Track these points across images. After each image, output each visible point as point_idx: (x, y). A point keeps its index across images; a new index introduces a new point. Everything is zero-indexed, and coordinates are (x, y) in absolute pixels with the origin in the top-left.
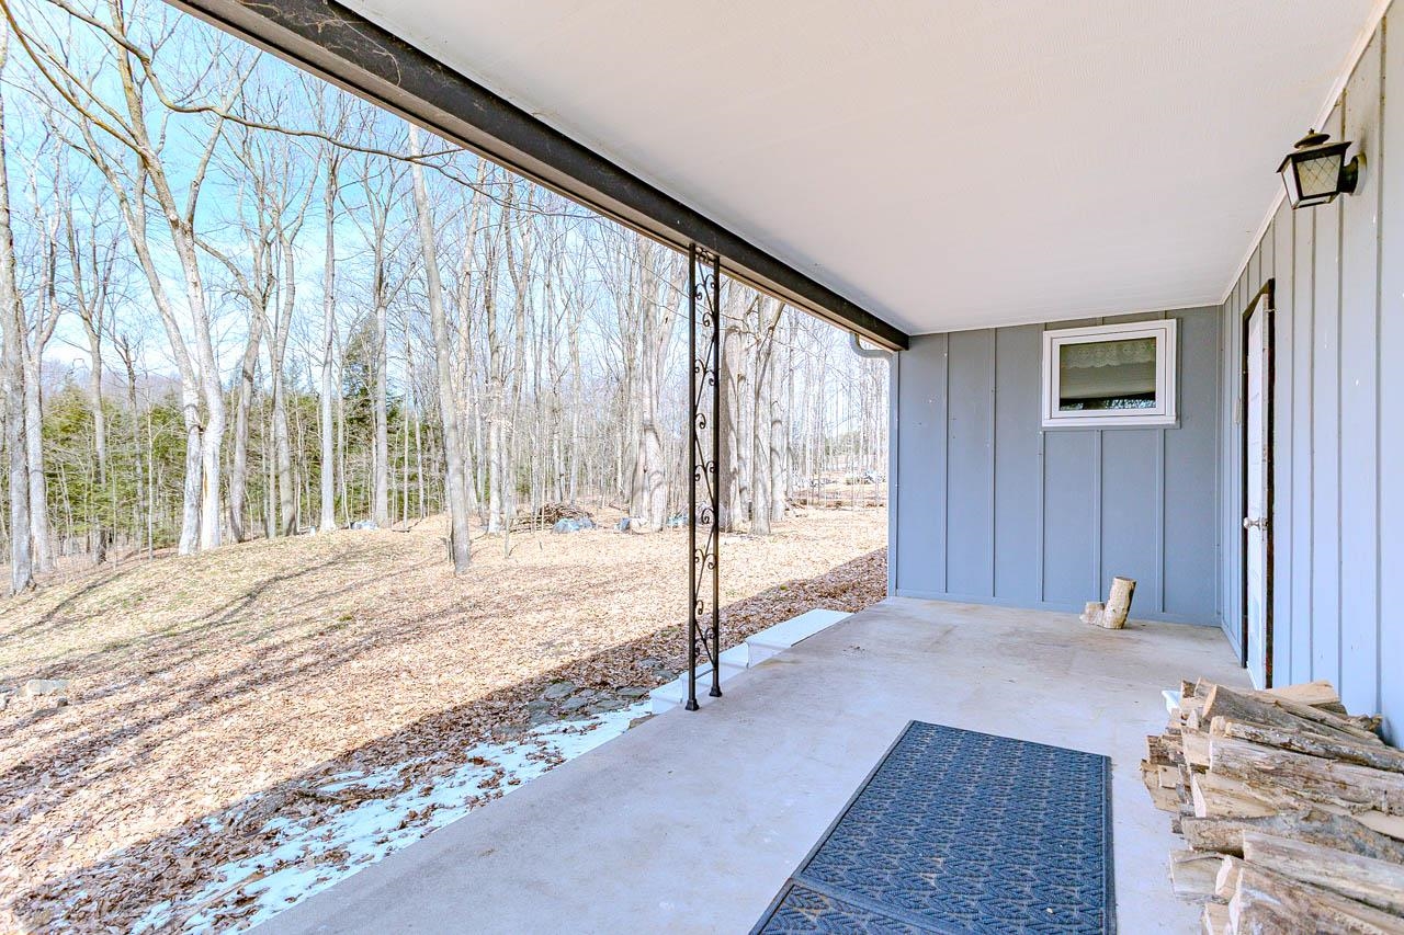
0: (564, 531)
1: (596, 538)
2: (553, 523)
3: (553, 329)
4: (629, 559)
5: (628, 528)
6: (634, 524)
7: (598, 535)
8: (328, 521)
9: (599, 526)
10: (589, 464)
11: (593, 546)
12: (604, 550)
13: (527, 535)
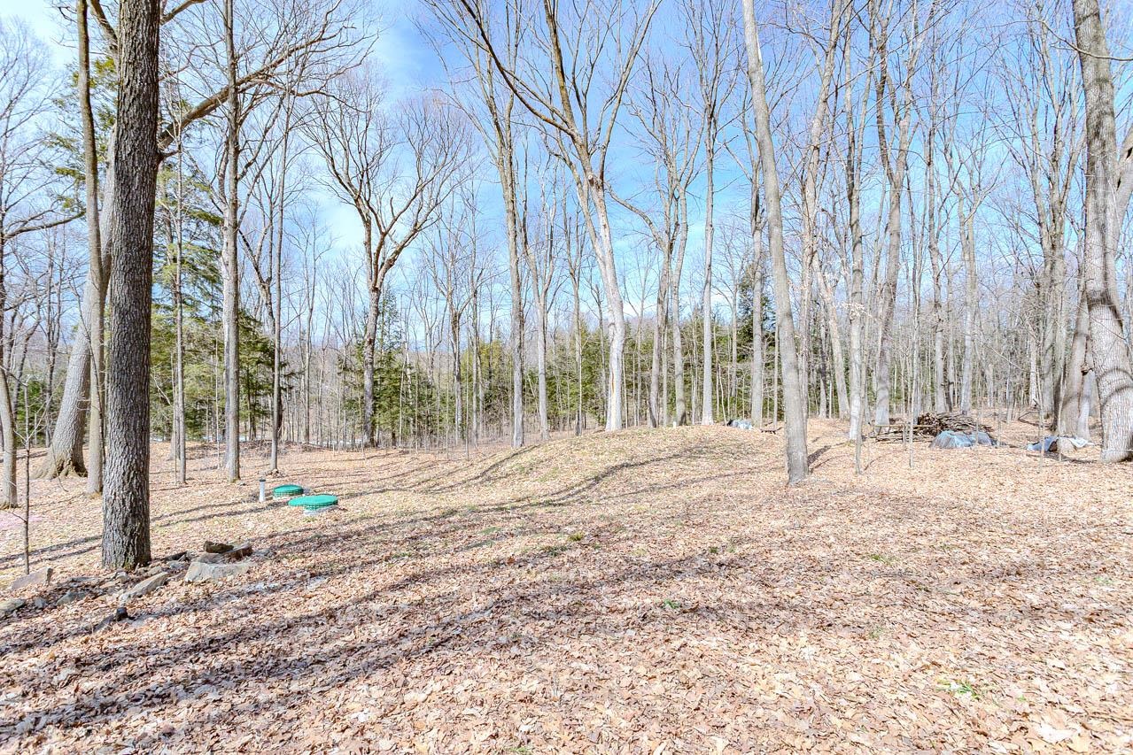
0: (948, 445)
1: (997, 459)
2: (935, 435)
3: (936, 212)
4: (1067, 511)
5: (1053, 449)
6: (1065, 445)
7: (1000, 456)
8: (707, 418)
9: (1003, 444)
10: (989, 373)
11: (990, 473)
12: (1009, 482)
13: (899, 446)
